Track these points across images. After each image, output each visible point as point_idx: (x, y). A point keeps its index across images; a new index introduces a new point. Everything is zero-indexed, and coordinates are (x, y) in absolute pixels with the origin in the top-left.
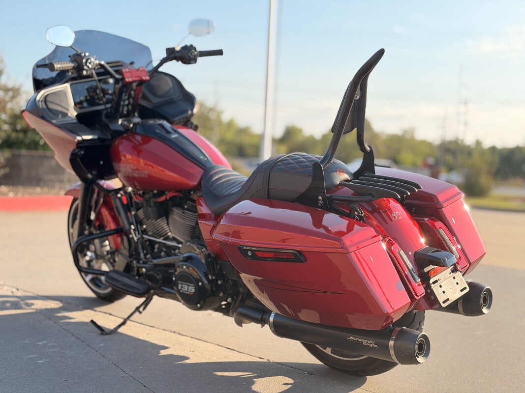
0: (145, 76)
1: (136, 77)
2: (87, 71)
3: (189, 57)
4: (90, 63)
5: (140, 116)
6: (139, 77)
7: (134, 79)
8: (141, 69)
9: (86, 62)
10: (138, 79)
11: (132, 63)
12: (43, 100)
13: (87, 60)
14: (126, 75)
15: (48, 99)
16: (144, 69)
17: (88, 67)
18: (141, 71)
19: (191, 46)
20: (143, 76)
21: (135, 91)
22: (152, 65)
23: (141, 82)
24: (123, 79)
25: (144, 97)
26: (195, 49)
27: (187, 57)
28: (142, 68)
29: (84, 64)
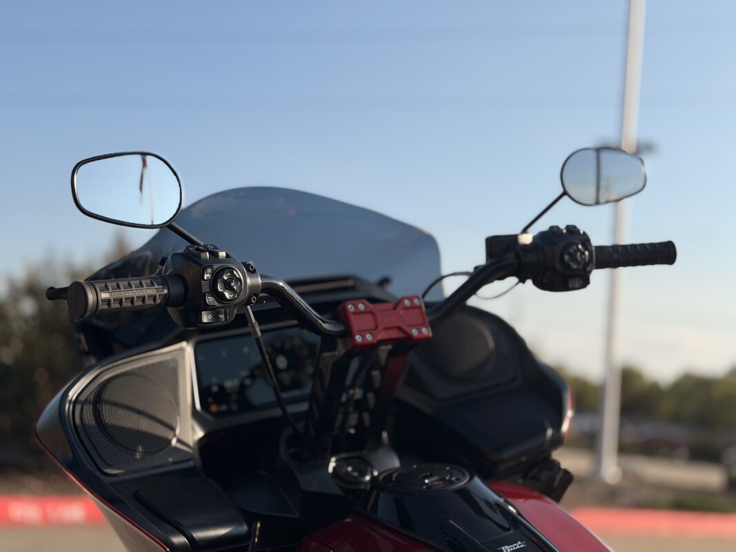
0: (418, 328)
1: (386, 329)
2: (214, 311)
3: (567, 266)
4: (227, 286)
5: (398, 447)
6: (399, 328)
7: (382, 335)
8: (407, 303)
9: (214, 282)
10: (394, 334)
11: (384, 282)
12: (92, 398)
13: (217, 276)
14: (356, 323)
15: (107, 395)
16: (416, 301)
17: (220, 297)
18: (406, 308)
19: (572, 230)
20: (412, 326)
21: (383, 371)
22: (441, 290)
23: (404, 344)
24: (348, 333)
25: (415, 381)
26: (585, 240)
27: (559, 267)
28: (411, 299)
29: (205, 288)
